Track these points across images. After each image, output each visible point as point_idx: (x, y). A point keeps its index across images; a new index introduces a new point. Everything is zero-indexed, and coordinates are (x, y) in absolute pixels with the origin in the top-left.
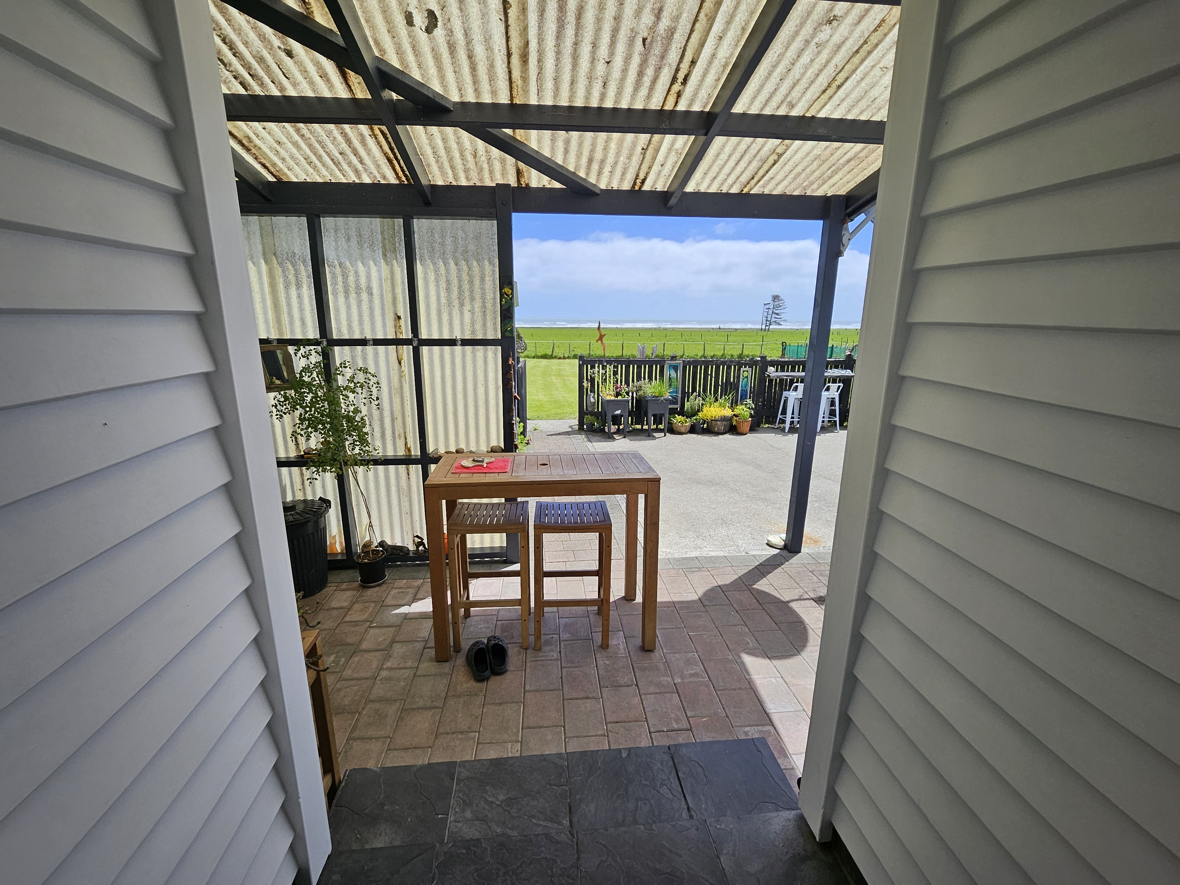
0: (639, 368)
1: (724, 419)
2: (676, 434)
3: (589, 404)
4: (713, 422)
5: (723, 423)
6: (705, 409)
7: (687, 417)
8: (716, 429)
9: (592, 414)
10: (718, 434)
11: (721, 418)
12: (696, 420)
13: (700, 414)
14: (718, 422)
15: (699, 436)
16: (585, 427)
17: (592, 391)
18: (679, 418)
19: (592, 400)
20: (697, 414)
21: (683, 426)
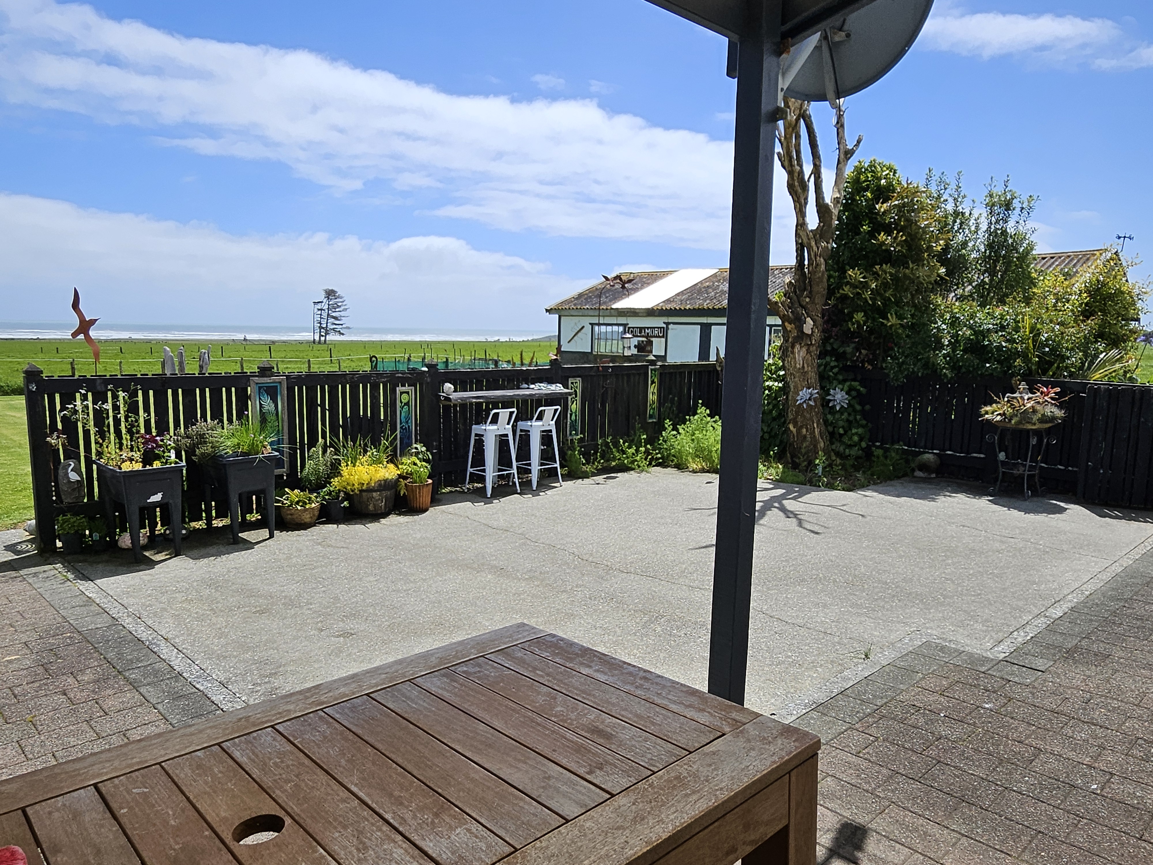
0: (189, 395)
1: (385, 485)
2: (293, 530)
3: (64, 488)
4: (364, 494)
5: (384, 493)
6: (345, 471)
7: (311, 492)
8: (371, 507)
9: (76, 509)
10: (376, 516)
11: (380, 485)
12: (330, 493)
13: (335, 482)
14: (374, 494)
15: (342, 527)
16: (59, 544)
17: (72, 454)
18: (295, 494)
19: (74, 476)
20: (330, 483)
21: (306, 510)
